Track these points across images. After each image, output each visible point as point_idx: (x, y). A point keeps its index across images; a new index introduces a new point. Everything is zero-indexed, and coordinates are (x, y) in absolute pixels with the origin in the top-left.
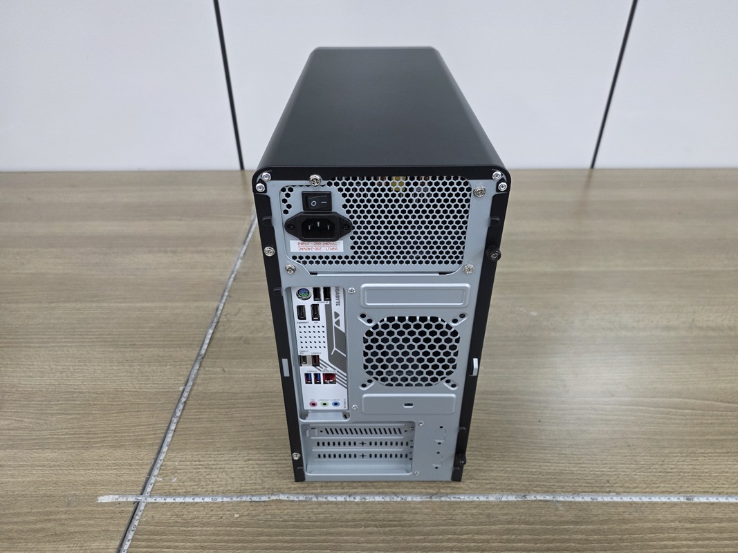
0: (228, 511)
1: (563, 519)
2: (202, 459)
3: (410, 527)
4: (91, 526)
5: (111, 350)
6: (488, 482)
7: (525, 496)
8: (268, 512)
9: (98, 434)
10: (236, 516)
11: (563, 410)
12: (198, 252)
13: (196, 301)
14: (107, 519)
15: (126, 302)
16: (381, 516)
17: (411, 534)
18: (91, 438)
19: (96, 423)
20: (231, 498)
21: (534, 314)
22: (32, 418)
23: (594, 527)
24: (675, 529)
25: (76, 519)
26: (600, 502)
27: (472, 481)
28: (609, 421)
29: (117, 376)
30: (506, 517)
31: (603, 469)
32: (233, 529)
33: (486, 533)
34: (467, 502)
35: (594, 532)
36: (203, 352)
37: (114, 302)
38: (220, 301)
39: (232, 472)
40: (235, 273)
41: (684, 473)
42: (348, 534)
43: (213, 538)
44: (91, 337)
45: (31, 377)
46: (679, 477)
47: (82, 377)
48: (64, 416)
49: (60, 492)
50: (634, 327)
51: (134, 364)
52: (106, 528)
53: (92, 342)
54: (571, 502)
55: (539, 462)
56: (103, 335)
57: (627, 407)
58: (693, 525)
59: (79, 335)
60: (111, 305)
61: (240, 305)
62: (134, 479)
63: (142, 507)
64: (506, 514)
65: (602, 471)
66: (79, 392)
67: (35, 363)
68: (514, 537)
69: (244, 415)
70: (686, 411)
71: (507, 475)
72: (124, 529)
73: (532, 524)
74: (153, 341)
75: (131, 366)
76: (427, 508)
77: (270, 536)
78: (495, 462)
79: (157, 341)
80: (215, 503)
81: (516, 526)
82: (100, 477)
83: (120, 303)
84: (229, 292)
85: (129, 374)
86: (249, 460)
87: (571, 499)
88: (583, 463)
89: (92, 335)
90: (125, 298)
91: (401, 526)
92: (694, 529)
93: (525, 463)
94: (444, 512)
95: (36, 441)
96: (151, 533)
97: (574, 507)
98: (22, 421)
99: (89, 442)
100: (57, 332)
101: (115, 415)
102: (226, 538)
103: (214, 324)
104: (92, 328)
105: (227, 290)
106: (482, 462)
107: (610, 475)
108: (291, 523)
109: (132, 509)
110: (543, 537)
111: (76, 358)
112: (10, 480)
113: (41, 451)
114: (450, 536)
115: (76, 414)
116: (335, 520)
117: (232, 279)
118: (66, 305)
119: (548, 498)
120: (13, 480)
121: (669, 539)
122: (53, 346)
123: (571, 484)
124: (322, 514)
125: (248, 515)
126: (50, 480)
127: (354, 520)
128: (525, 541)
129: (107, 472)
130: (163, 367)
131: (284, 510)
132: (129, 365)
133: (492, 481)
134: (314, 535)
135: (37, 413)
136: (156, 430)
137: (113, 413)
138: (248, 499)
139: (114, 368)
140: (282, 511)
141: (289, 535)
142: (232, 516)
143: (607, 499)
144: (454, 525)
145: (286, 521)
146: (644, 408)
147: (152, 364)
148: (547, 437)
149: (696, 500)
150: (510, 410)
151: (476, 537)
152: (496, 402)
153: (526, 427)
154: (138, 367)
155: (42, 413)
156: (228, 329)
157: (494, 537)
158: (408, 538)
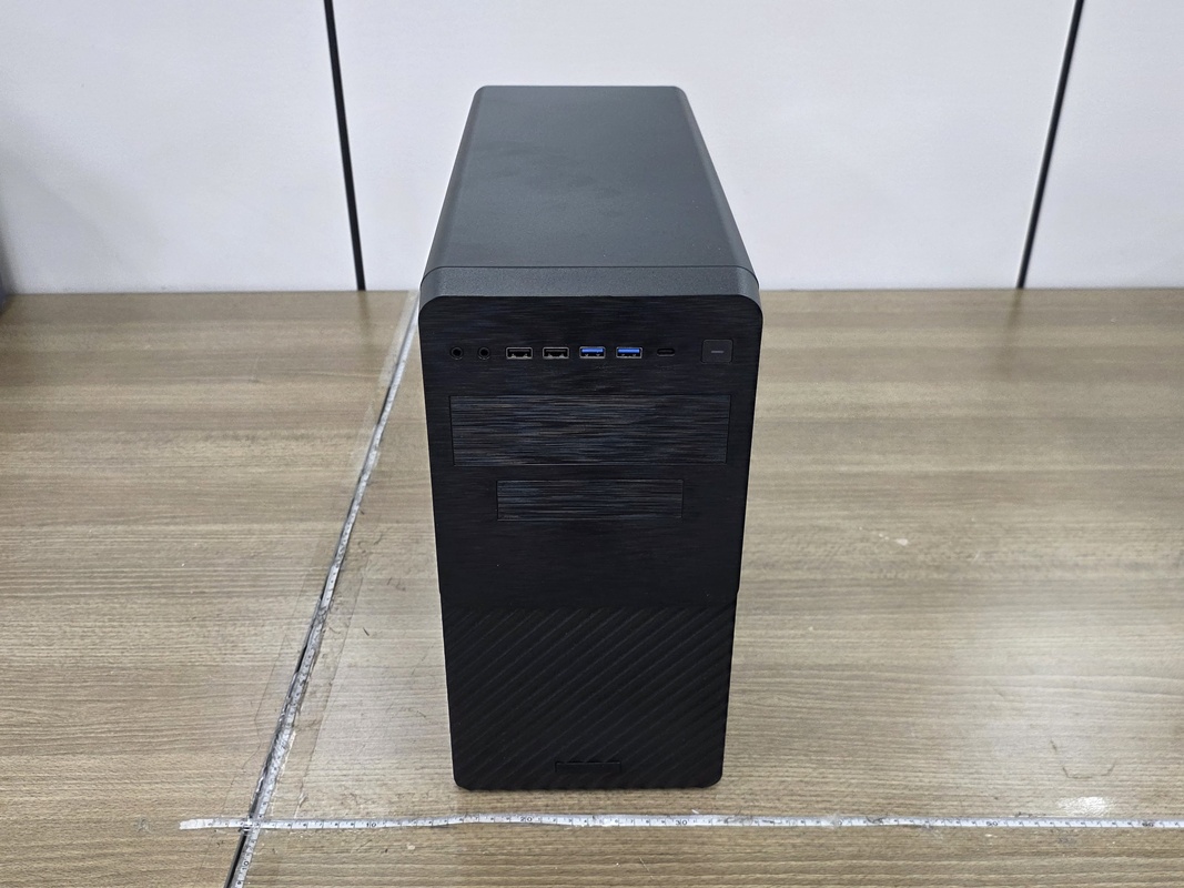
0: (396, 841)
1: (940, 852)
2: (345, 766)
3: (693, 862)
4: (175, 862)
5: (163, 601)
6: (819, 799)
7: (880, 820)
8: (461, 841)
9: (162, 731)
10: (411, 847)
11: (947, 694)
12: (296, 438)
13: (301, 520)
14: (198, 852)
15: (176, 524)
16: (646, 848)
17: (695, 872)
18: (153, 737)
19: (156, 715)
20: (399, 821)
21: (904, 542)
22: (45, 708)
23: (990, 863)
24: (1120, 866)
25: (147, 854)
26: (1001, 828)
27: (794, 798)
28: (1026, 710)
29: (181, 643)
30: (851, 849)
31: (1009, 782)
32: (407, 866)
33: (816, 872)
34: (785, 828)
35: (991, 870)
36: (326, 603)
37: (156, 524)
38: (346, 521)
39: (397, 785)
40: (369, 473)
41: (1142, 787)
42: (593, 873)
43: (376, 878)
44: (124, 580)
45: (30, 645)
46: (1134, 793)
47: (120, 644)
48: (99, 704)
49: (114, 816)
50: (1077, 565)
51: (207, 623)
52: (199, 865)
53: (129, 589)
54: (955, 828)
55: (904, 771)
56: (145, 577)
57: (1056, 690)
58: (1151, 860)
59: (102, 577)
60: (149, 528)
61: (383, 526)
62: (234, 797)
63: (255, 837)
64: (850, 845)
65: (1007, 785)
66: (118, 667)
67: (34, 623)
68: (860, 876)
69: (408, 700)
70: (1155, 696)
71: (850, 790)
72: (229, 866)
73: (891, 858)
74: (233, 586)
75: (202, 627)
76: (720, 836)
77: (469, 875)
78: (831, 771)
79: (243, 586)
80: (374, 830)
81: (865, 862)
82: (176, 794)
83: (167, 524)
84: (360, 504)
85: (201, 639)
86: (422, 768)
87: (955, 824)
88: (977, 773)
89: (124, 577)
90: (174, 517)
91: (678, 861)
92: (1151, 866)
93: (882, 773)
94: (749, 842)
95: (59, 743)
96: (275, 872)
97: (957, 835)
98: (29, 712)
99: (150, 742)
100: (62, 573)
101: (185, 702)
102: (398, 878)
103: (339, 559)
104: (124, 566)
105: (356, 502)
106: (810, 770)
107: (1021, 790)
108: (500, 857)
109: (237, 838)
110: (908, 877)
111: (104, 615)
112: (27, 798)
113: (71, 756)
114: (758, 876)
115: (119, 701)
116: (572, 853)
117: (363, 484)
118: (69, 529)
119: (917, 822)
120: (33, 799)
121: (1110, 880)
122: (60, 596)
123: (955, 803)
124: (550, 844)
125: (429, 847)
126: (94, 798)
127: (602, 853)
128: (879, 882)
129: (186, 786)
130: (259, 628)
131: (488, 839)
132: (198, 626)
133: (825, 798)
134: (540, 875)
135: (52, 701)
136: (260, 724)
137: (183, 700)
138: (427, 824)
139: (173, 629)
140: (484, 840)
141: (498, 874)
142: (404, 848)
143: (1012, 824)
144: (764, 860)
145: (493, 855)
146: (1085, 691)
147: (239, 623)
148: (918, 735)
149: (1157, 825)
150: (858, 694)
151: (800, 877)
152: (834, 682)
153: (883, 719)
154: (217, 628)
155: (63, 701)
156: (366, 566)
157: (829, 876)
158: (690, 877)
